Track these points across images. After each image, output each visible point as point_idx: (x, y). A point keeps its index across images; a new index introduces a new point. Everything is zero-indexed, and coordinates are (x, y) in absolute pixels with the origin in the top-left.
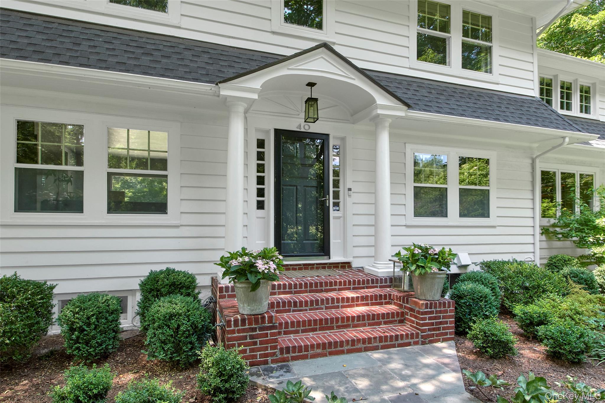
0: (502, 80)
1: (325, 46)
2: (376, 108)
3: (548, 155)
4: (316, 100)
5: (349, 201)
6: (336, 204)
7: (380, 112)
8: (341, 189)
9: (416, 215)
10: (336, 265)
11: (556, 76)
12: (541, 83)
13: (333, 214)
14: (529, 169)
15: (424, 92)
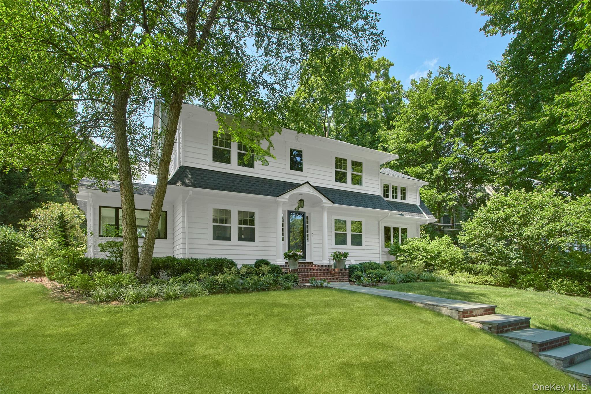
0: (366, 188)
1: (307, 182)
2: (323, 203)
3: (385, 219)
4: (303, 200)
5: (312, 238)
6: (308, 239)
7: (324, 205)
8: (309, 233)
9: (336, 244)
10: (308, 263)
11: (390, 184)
12: (384, 187)
13: (307, 243)
14: (377, 226)
15: (338, 195)
